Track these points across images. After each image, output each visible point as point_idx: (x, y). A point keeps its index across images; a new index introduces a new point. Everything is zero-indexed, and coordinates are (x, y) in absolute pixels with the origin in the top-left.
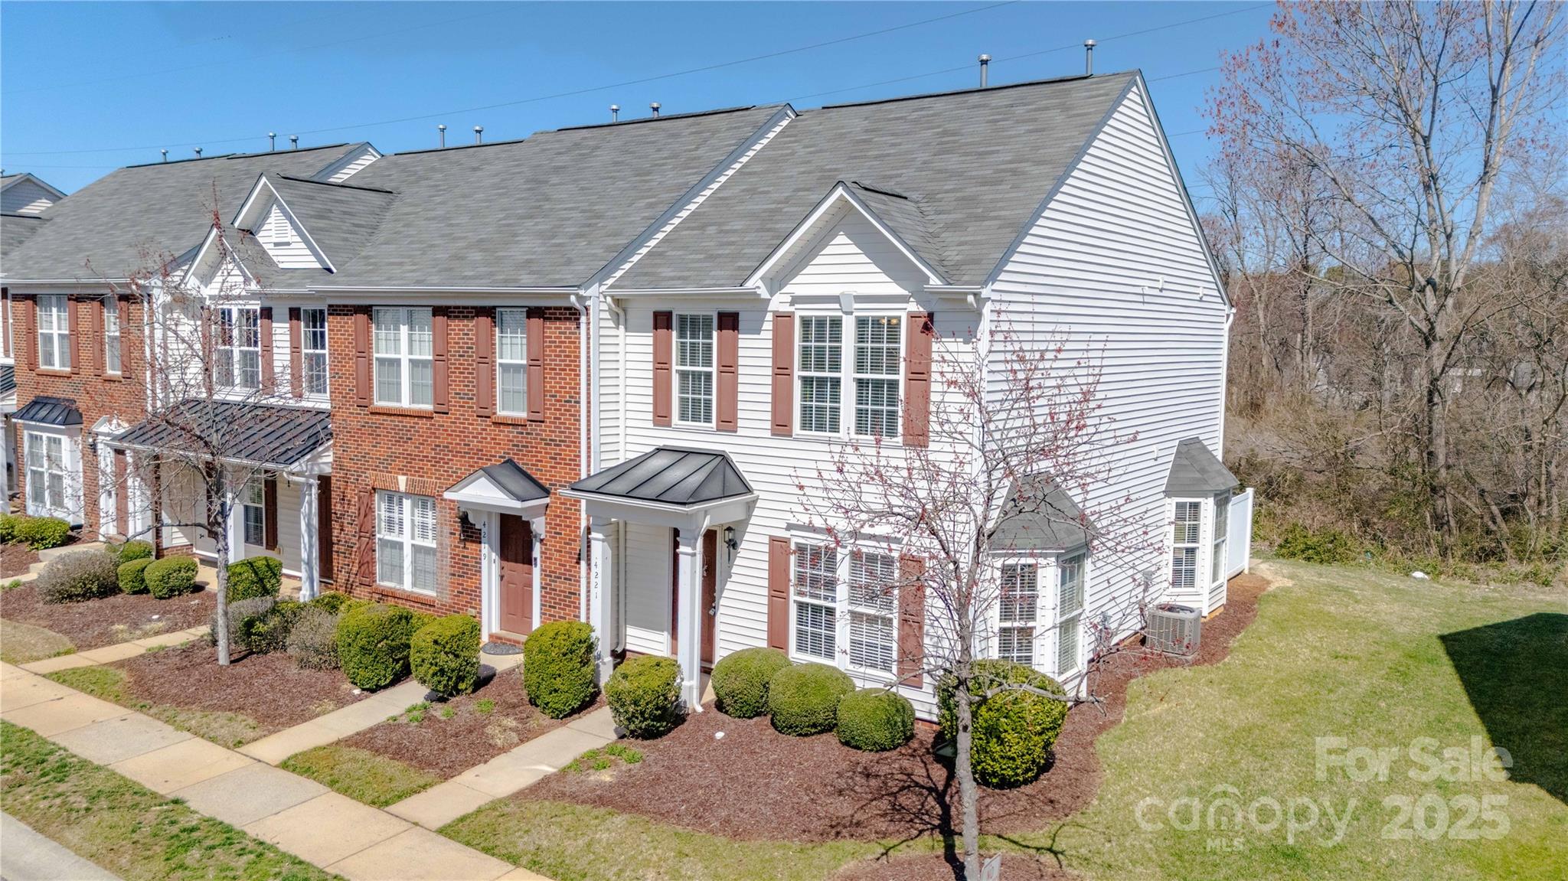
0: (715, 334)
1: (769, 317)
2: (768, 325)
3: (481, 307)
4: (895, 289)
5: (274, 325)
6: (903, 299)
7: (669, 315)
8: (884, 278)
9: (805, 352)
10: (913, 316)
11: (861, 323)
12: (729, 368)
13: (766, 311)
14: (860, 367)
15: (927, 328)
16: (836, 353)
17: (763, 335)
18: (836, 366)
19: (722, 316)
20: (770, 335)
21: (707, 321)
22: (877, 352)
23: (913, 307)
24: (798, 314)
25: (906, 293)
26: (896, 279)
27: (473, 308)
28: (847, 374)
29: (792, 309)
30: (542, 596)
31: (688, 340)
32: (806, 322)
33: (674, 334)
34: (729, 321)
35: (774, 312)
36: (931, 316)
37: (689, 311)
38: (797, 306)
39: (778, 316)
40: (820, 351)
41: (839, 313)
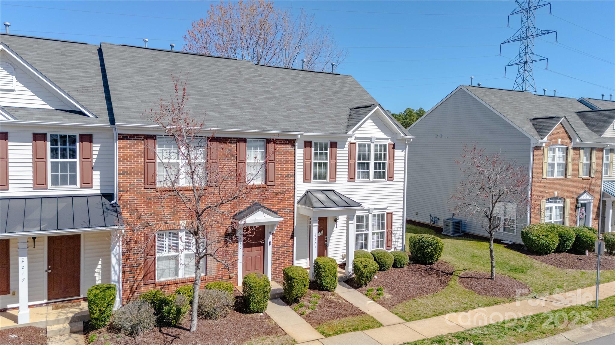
0: (329, 149)
1: (347, 143)
2: (347, 146)
3: (240, 138)
4: (384, 136)
5: (9, 144)
6: (387, 139)
7: (311, 142)
8: (382, 133)
9: (359, 154)
10: (390, 144)
11: (376, 146)
12: (334, 160)
13: (347, 141)
14: (376, 159)
15: (394, 148)
16: (369, 155)
17: (345, 149)
18: (369, 159)
19: (331, 143)
20: (347, 149)
21: (326, 145)
22: (380, 154)
23: (390, 141)
24: (357, 143)
25: (388, 137)
26: (385, 134)
27: (234, 138)
28: (372, 162)
29: (355, 141)
30: (272, 257)
31: (318, 151)
32: (360, 146)
33: (313, 149)
34: (334, 145)
35: (349, 142)
36: (394, 144)
37: (319, 141)
38: (357, 140)
39: (350, 143)
40: (364, 154)
41: (370, 143)
